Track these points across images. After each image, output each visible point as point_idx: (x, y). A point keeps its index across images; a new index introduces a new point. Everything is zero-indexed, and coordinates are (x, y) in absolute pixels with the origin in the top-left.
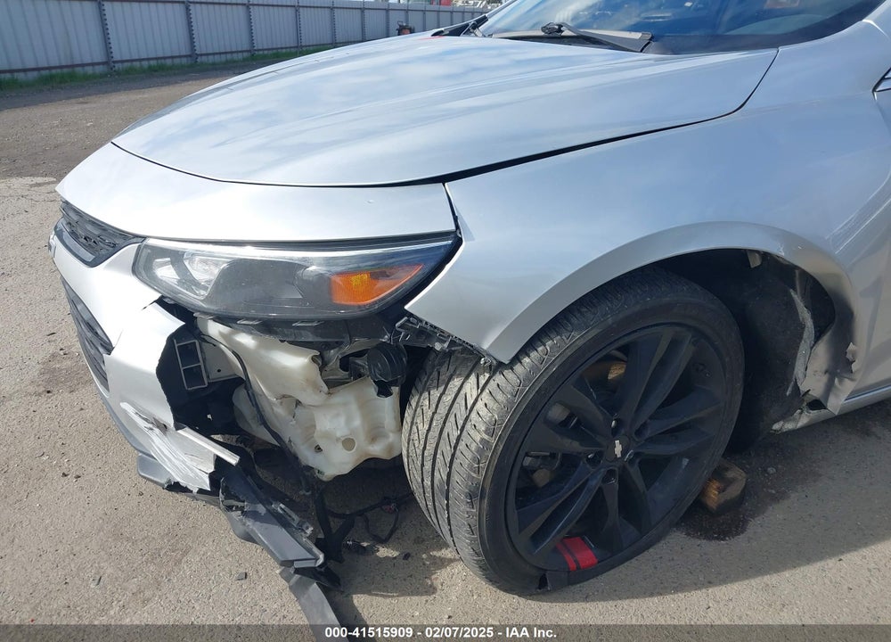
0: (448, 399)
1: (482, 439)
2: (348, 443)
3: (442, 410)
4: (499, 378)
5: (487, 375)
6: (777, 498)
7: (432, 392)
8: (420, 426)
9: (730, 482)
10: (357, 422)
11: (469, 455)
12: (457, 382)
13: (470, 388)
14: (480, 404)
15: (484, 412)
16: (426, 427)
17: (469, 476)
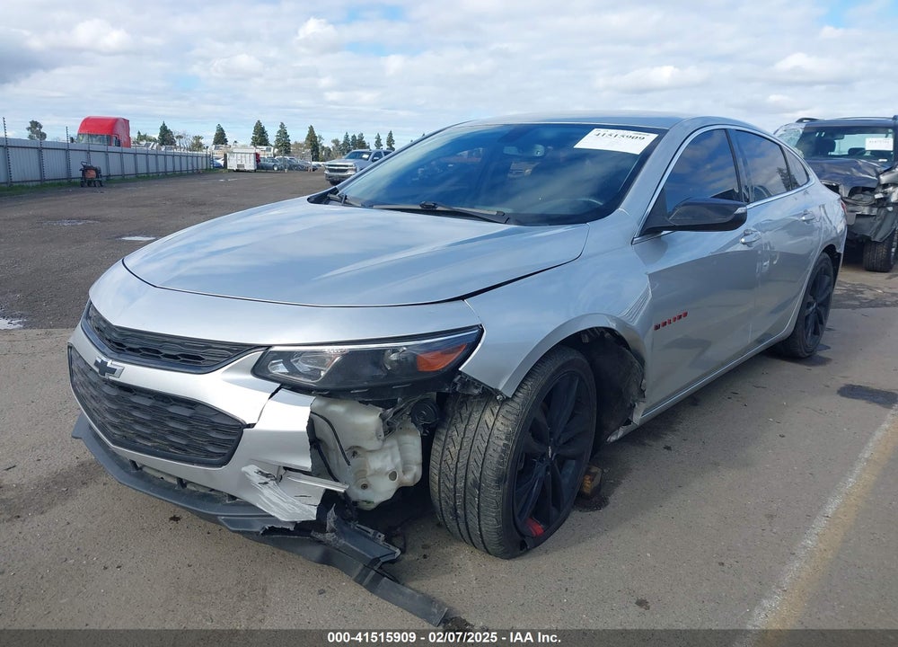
0: (473, 427)
1: (504, 444)
2: (393, 476)
3: (470, 434)
4: (506, 408)
5: (498, 407)
6: (617, 484)
7: (458, 426)
8: (452, 450)
9: (595, 474)
10: (398, 460)
11: (496, 456)
12: (476, 416)
13: (488, 417)
14: (498, 424)
15: (502, 428)
16: (458, 448)
17: (498, 469)
